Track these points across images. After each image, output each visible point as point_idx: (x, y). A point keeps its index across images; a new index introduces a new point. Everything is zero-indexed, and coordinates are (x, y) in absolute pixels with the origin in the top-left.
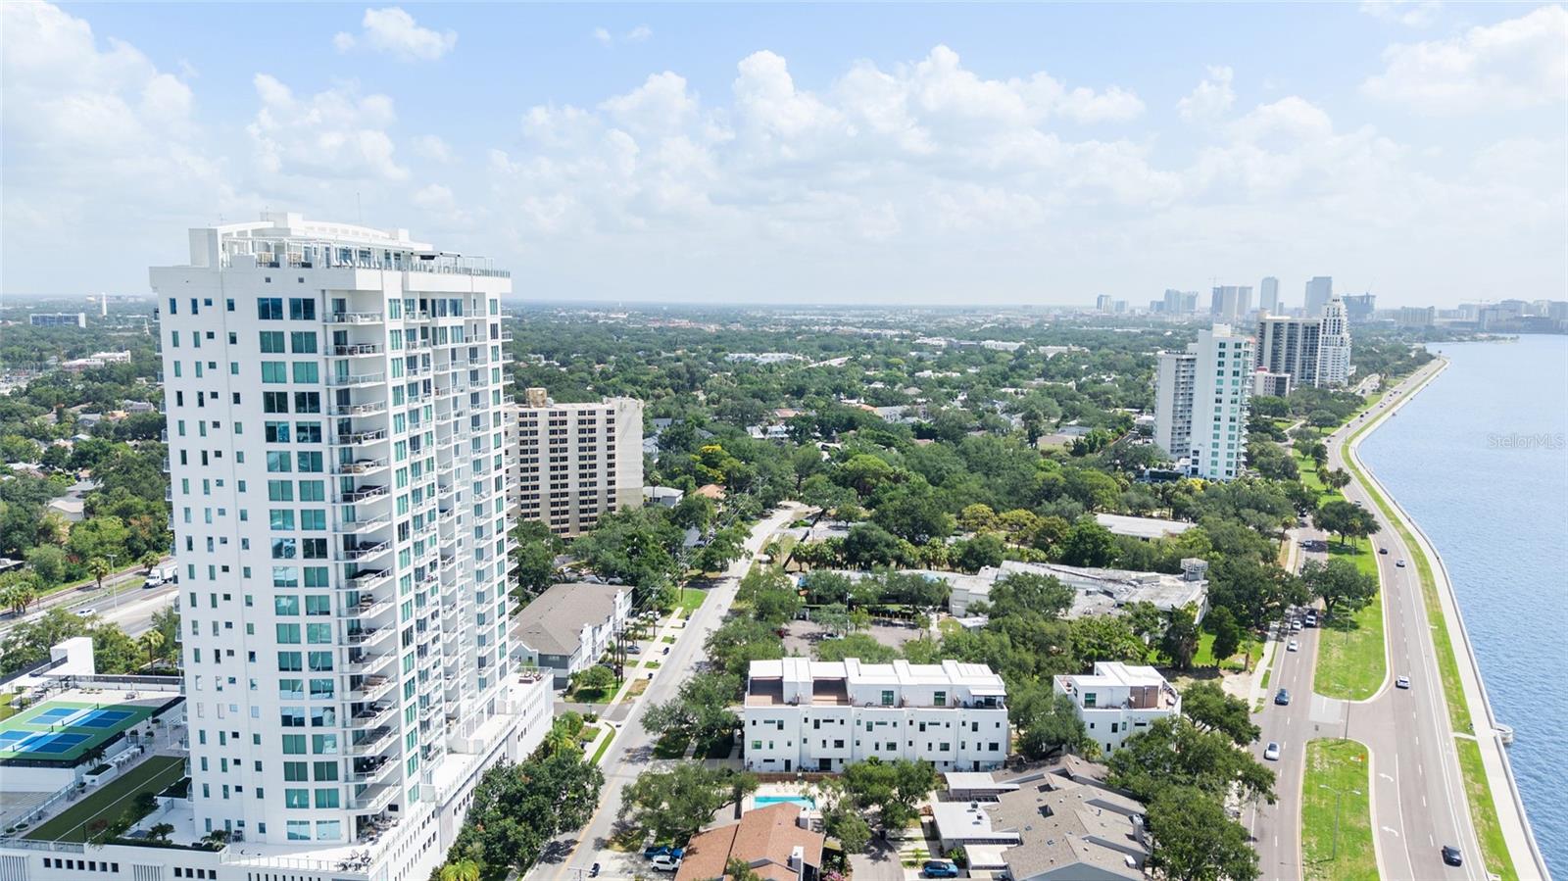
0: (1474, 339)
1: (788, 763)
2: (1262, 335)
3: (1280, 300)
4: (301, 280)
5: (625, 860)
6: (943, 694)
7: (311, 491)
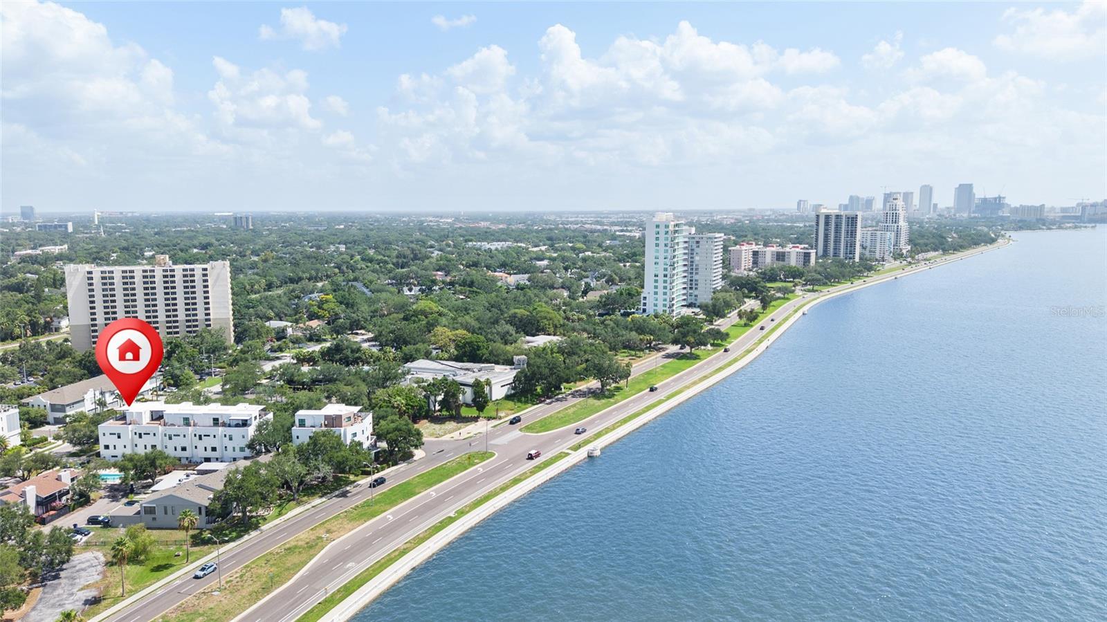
3: (934, 201)
6: (218, 419)
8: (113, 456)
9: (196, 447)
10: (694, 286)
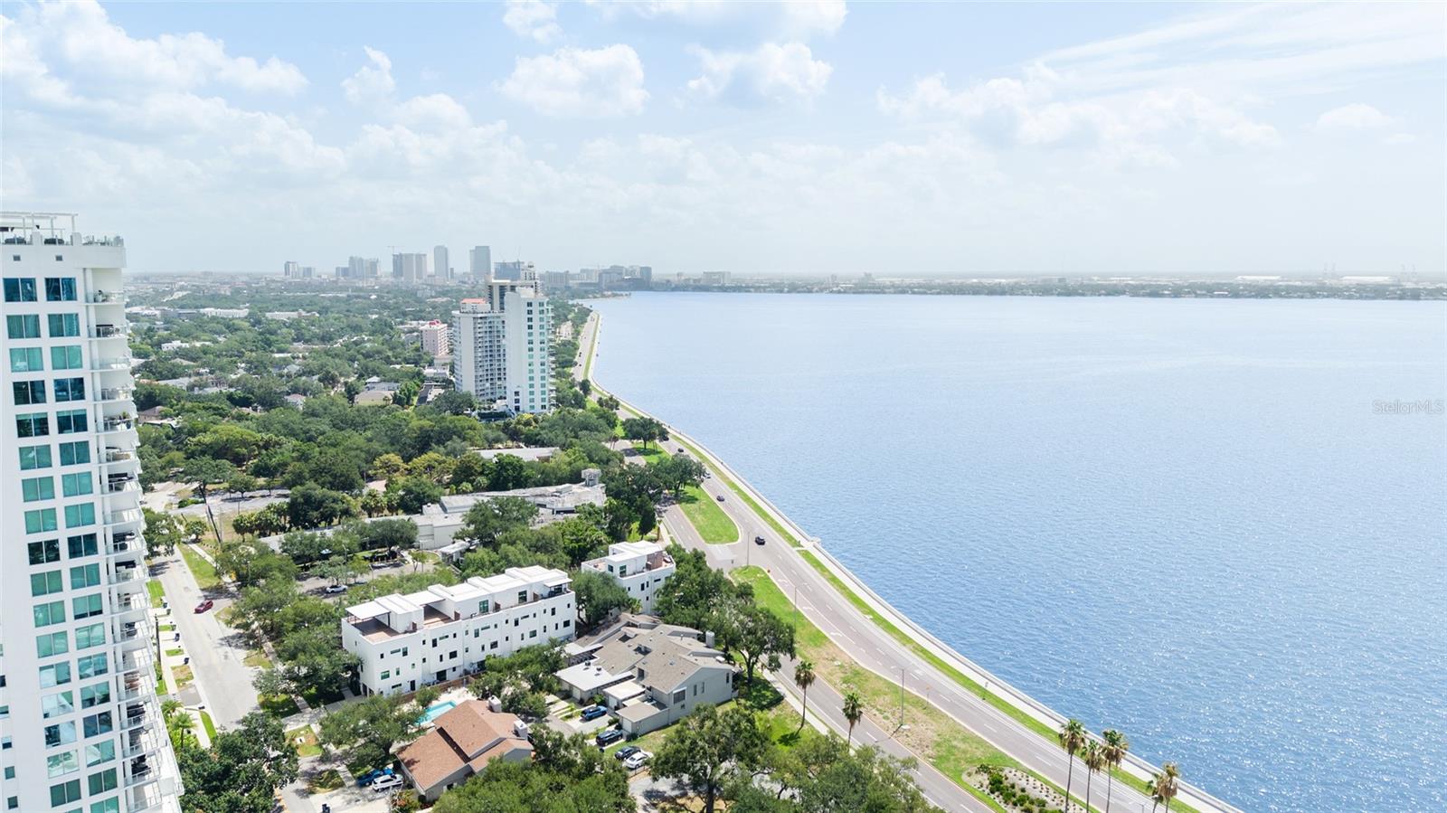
0: (603, 296)
1: (413, 683)
2: (491, 296)
3: (450, 266)
4: (59, 258)
5: (342, 795)
6: (525, 592)
7: (77, 485)
8: (393, 687)
9: (507, 639)
10: (502, 376)
